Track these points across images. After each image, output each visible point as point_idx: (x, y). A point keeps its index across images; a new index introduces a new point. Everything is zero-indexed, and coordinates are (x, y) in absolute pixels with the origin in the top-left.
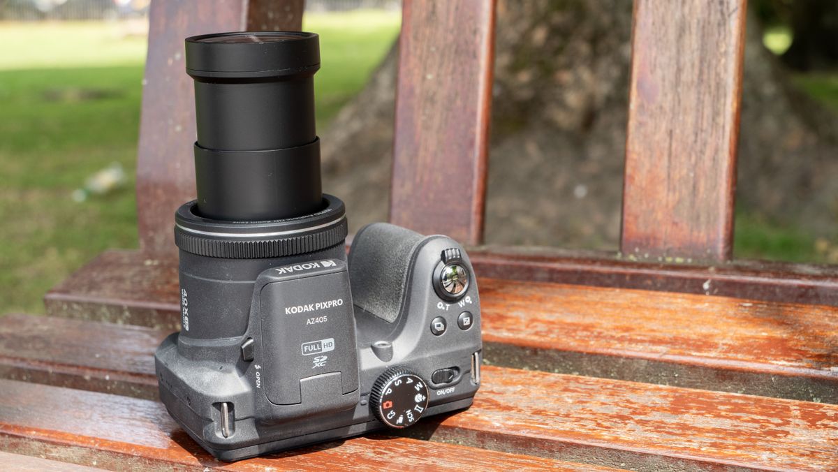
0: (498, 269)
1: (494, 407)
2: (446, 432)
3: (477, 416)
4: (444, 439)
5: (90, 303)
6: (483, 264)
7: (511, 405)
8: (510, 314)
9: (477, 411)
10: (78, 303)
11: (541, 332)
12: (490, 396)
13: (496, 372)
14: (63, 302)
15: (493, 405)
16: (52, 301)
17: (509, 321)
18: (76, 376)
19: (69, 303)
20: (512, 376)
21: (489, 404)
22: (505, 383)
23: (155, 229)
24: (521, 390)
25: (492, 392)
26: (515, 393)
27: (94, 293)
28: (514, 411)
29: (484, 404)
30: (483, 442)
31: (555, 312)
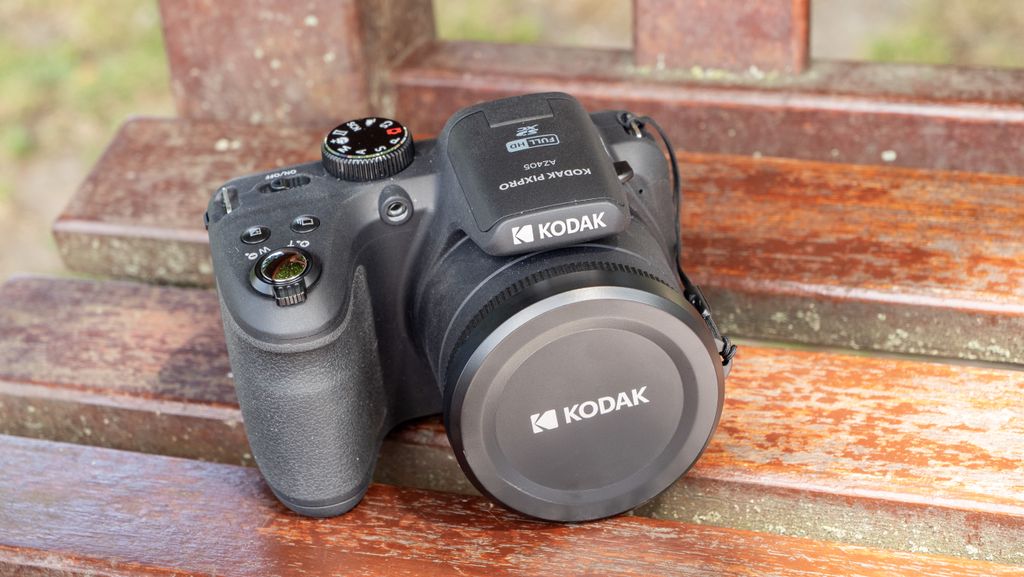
0: (852, 120)
1: (982, 462)
2: (911, 513)
3: (961, 484)
4: (906, 522)
5: (144, 239)
6: (824, 112)
7: (1008, 455)
8: (930, 246)
9: (957, 473)
10: (121, 238)
11: (997, 284)
12: (965, 436)
13: (950, 379)
14: (92, 236)
15: (977, 458)
16: (68, 235)
17: (934, 261)
18: (208, 420)
19: (104, 239)
20: (985, 387)
21: (969, 456)
22: (980, 406)
23: (203, 65)
24: (1011, 420)
25: (963, 427)
26: (1003, 428)
27: (148, 219)
28: (1017, 470)
29: (963, 456)
30: (976, 527)
31: (1009, 238)
